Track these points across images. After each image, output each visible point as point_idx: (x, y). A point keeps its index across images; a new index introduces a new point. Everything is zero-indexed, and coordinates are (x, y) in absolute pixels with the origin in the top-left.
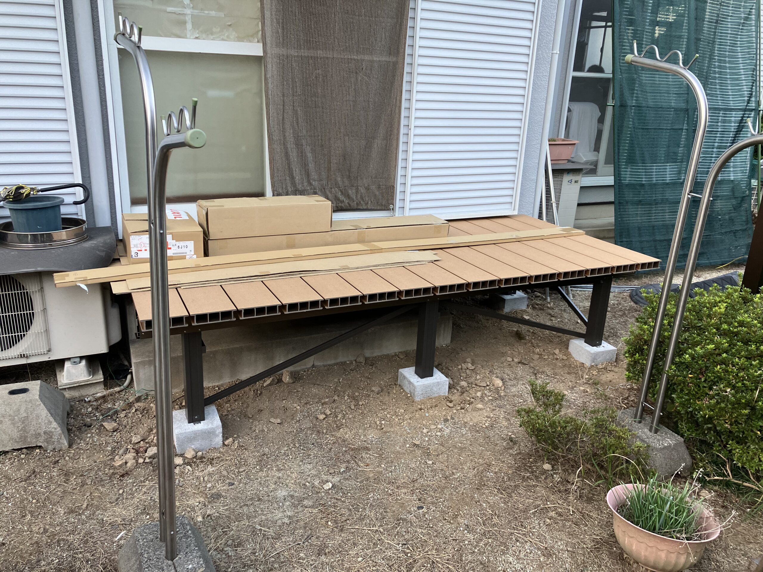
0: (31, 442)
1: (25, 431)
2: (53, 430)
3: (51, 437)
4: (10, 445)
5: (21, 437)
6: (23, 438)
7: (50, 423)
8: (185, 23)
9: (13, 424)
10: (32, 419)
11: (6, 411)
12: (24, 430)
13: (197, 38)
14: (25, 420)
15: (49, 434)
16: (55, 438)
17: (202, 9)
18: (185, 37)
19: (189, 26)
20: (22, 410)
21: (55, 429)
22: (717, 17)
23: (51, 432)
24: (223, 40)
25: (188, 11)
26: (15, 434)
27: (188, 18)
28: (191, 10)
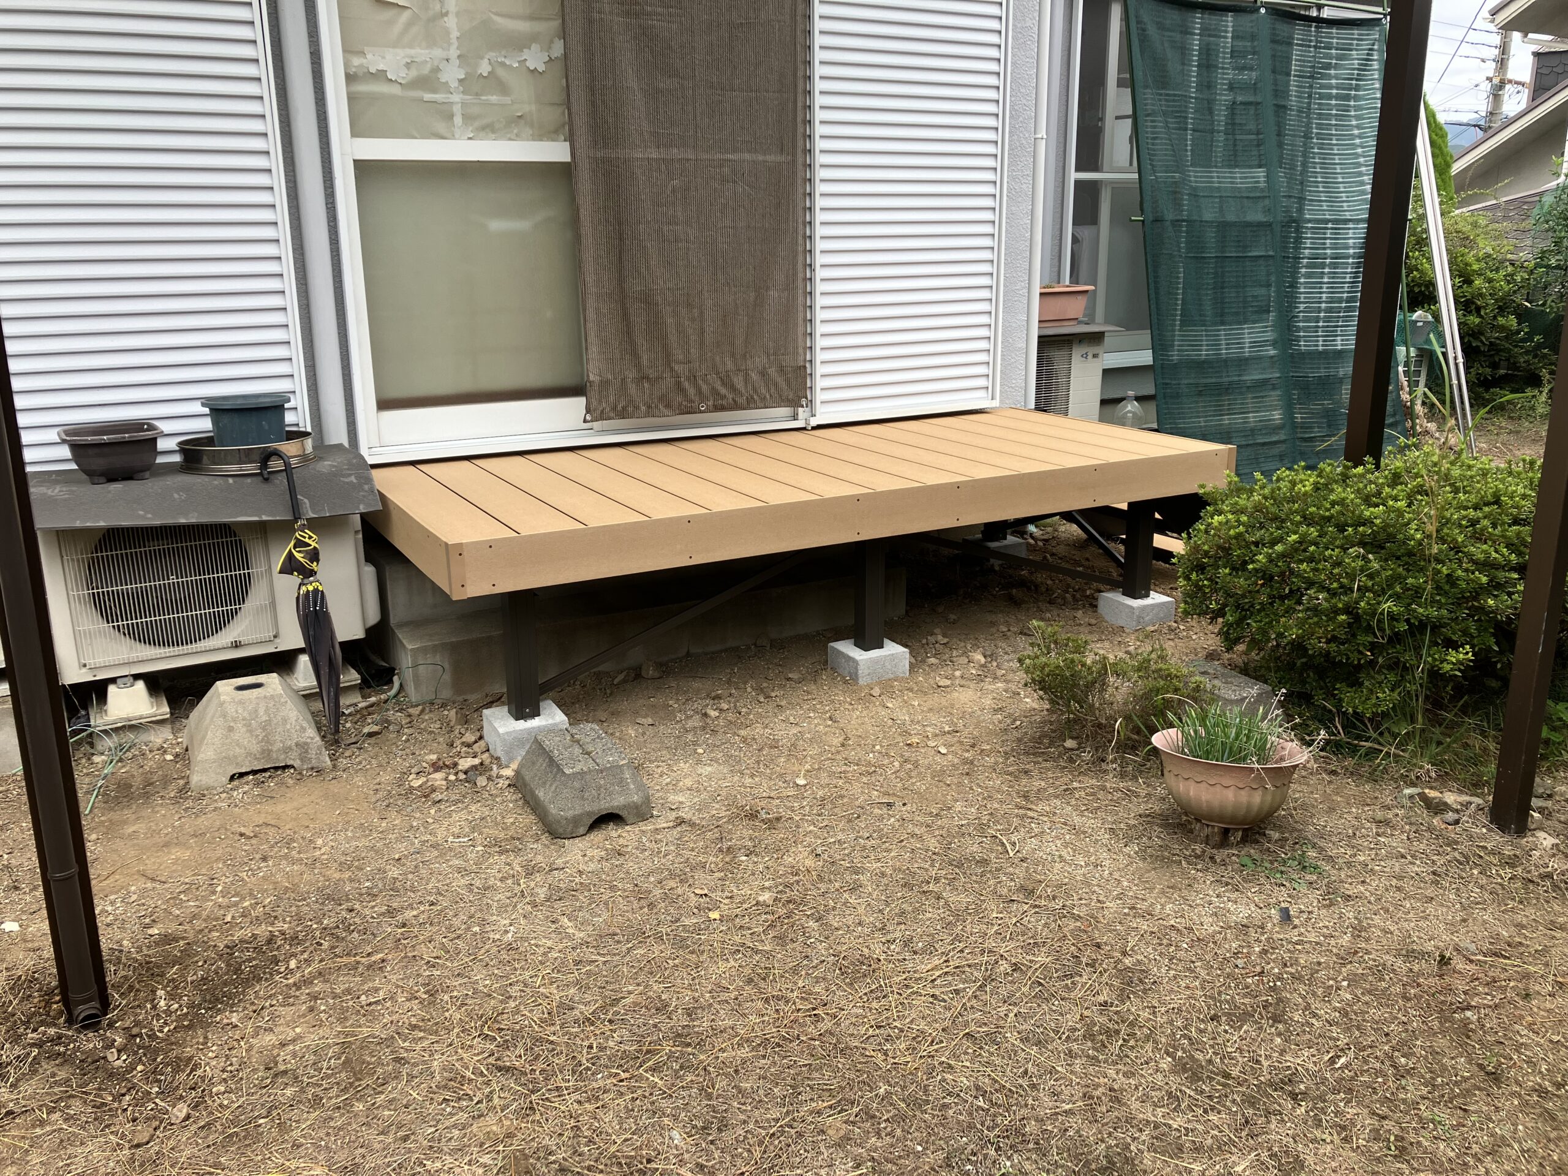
0: (277, 759)
1: (268, 742)
2: (309, 740)
3: (306, 752)
4: (247, 763)
5: (263, 751)
6: (266, 753)
7: (303, 729)
8: (451, 117)
9: (250, 731)
10: (277, 724)
11: (237, 712)
12: (267, 740)
13: (470, 139)
14: (265, 726)
15: (303, 747)
16: (312, 753)
17: (477, 94)
18: (453, 137)
19: (458, 120)
20: (261, 712)
21: (312, 739)
22: (1311, 67)
23: (306, 744)
24: (510, 139)
25: (456, 98)
26: (255, 748)
27: (457, 109)
28: (461, 96)
